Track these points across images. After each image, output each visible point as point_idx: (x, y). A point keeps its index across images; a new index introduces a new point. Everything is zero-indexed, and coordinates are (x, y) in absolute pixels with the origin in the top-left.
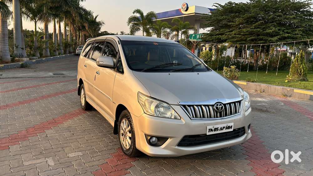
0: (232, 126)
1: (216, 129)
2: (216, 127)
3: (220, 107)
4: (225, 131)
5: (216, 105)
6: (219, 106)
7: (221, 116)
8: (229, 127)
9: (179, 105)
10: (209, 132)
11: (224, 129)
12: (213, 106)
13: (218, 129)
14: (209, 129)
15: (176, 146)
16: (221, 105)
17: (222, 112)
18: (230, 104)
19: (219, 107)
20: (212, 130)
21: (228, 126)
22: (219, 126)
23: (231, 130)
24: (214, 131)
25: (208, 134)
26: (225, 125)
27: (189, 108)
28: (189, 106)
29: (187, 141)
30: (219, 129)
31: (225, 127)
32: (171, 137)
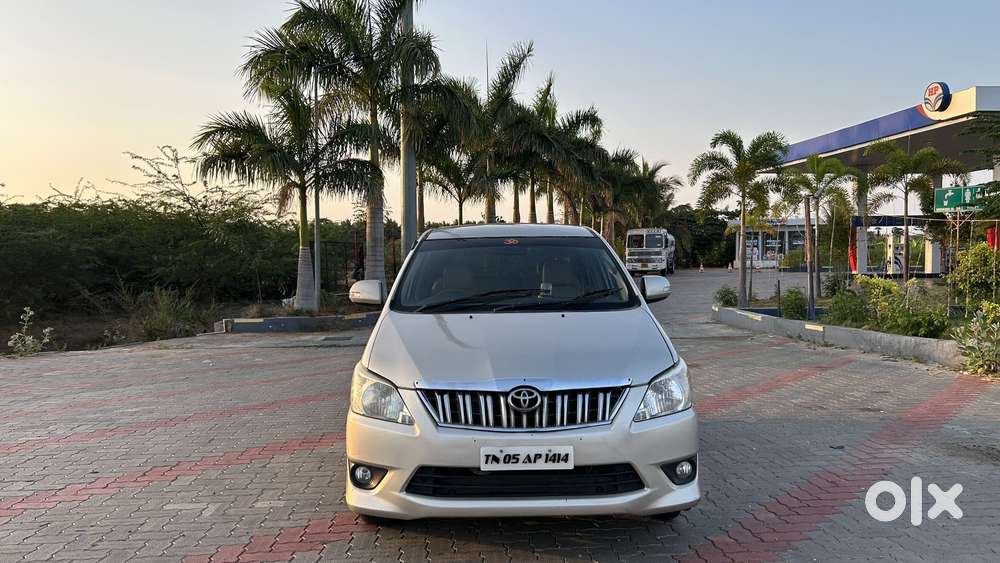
0: (567, 455)
1: (514, 458)
2: (511, 451)
3: (528, 398)
4: (541, 465)
5: (513, 394)
6: (525, 395)
7: (531, 423)
8: (556, 458)
9: (416, 389)
10: (486, 463)
11: (538, 461)
12: (506, 394)
13: (518, 459)
14: (488, 456)
15: (401, 491)
16: (531, 394)
17: (534, 412)
18: (573, 394)
19: (521, 398)
20: (496, 459)
21: (555, 455)
22: (523, 452)
23: (570, 466)
24: (505, 462)
25: (485, 467)
26: (543, 451)
27: (438, 398)
28: (442, 392)
29: (427, 480)
30: (522, 458)
31: (540, 456)
32: (392, 468)
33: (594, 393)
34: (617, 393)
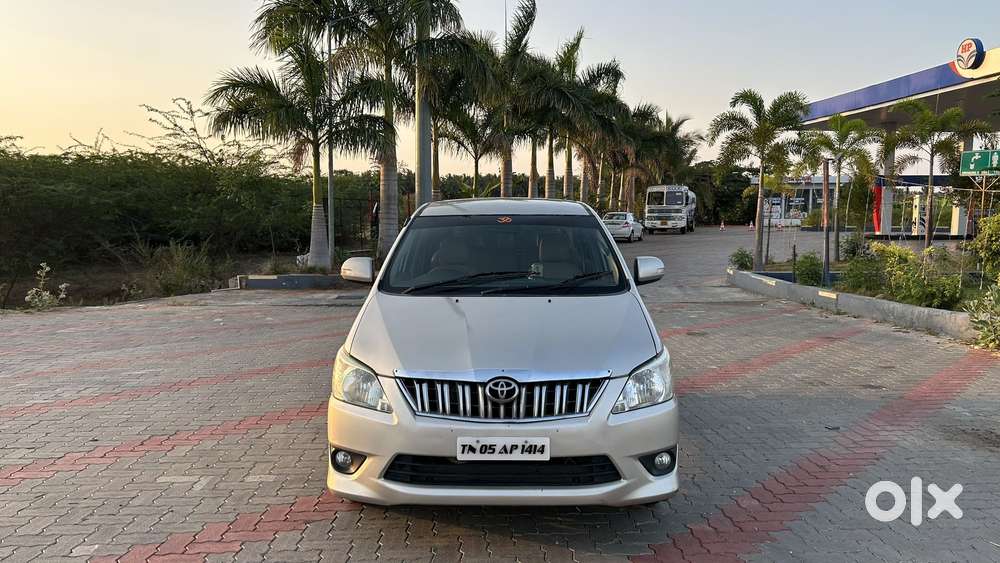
0: (543, 446)
1: (491, 449)
2: (488, 441)
3: (505, 389)
4: (517, 456)
5: (491, 384)
6: (502, 386)
7: (508, 414)
8: (532, 449)
9: (396, 377)
10: (463, 452)
11: (514, 451)
12: (484, 385)
13: (494, 450)
14: (464, 446)
15: (379, 478)
16: (508, 385)
17: (511, 403)
18: (551, 385)
19: (499, 389)
20: (472, 449)
21: (531, 446)
22: (499, 442)
23: (546, 457)
24: (481, 452)
25: (461, 457)
26: (519, 442)
27: (417, 386)
28: (420, 381)
29: (402, 468)
30: (498, 449)
31: (517, 446)
32: (371, 455)
33: (573, 384)
34: (595, 384)
